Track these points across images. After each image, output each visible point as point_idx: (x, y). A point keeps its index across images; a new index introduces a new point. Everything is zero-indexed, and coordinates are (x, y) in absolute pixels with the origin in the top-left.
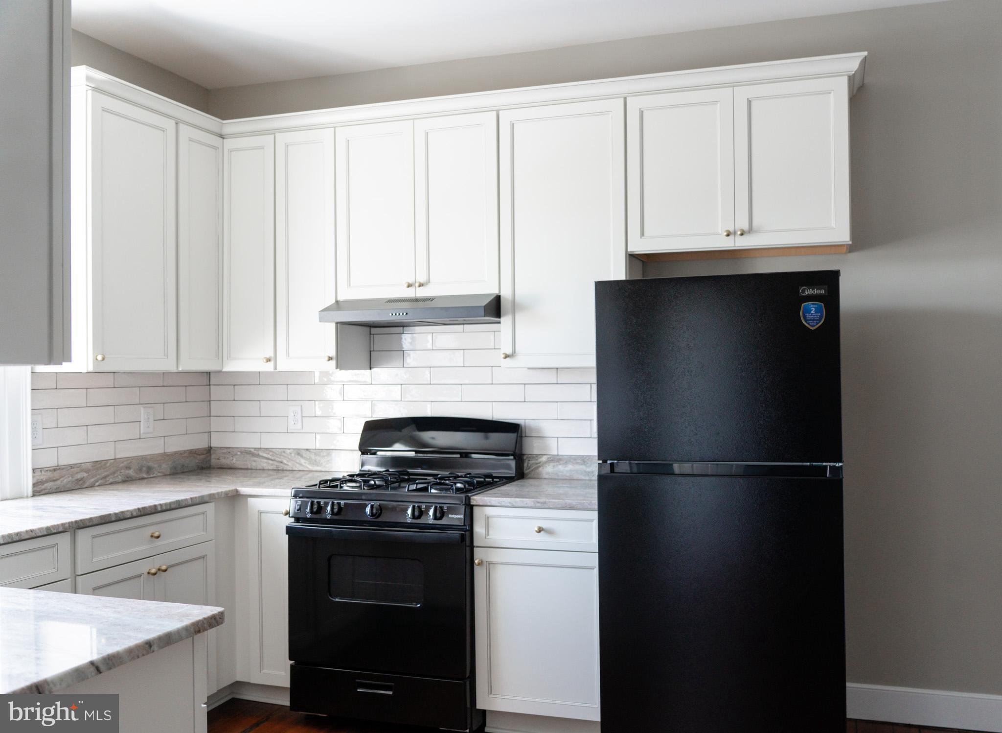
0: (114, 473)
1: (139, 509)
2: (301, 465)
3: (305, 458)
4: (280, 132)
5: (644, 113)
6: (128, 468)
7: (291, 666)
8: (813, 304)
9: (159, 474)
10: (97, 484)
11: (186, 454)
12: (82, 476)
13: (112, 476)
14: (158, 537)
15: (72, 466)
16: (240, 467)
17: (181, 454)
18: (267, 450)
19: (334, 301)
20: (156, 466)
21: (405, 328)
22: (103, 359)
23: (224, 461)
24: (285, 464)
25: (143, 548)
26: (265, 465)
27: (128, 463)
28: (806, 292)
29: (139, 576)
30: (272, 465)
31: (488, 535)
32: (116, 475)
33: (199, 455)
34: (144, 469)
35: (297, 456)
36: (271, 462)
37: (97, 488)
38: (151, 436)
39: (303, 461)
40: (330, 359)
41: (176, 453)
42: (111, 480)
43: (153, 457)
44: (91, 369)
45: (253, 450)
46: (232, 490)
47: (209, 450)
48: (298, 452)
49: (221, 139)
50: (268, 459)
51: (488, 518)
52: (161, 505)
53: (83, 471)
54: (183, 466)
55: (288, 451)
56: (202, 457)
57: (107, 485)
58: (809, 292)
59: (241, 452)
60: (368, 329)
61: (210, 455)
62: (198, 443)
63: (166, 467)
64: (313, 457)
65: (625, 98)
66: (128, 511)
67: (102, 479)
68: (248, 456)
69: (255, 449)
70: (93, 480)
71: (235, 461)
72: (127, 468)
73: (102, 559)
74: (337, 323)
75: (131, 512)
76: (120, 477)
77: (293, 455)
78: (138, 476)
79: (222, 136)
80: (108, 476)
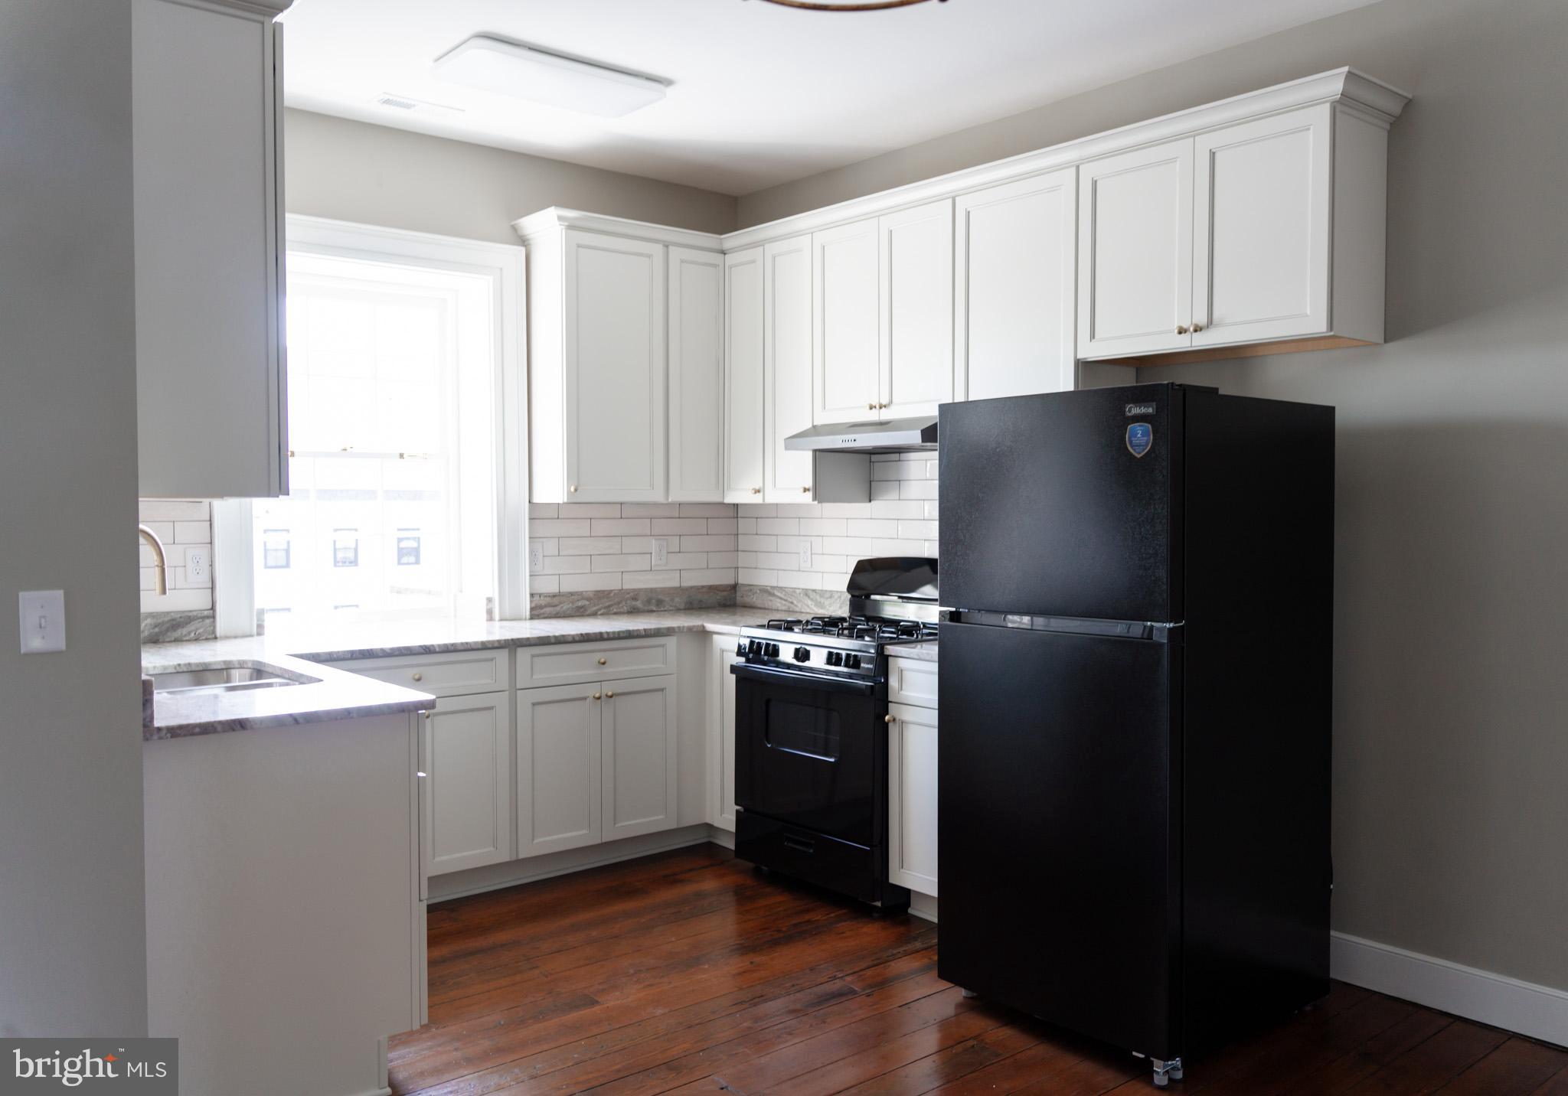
0: (619, 603)
1: (582, 634)
2: (808, 606)
3: (812, 600)
4: (769, 243)
5: (1098, 183)
6: (635, 599)
7: (737, 811)
8: (1140, 426)
9: (671, 608)
10: (599, 613)
11: (704, 590)
12: (583, 604)
13: (616, 606)
14: (604, 663)
15: (572, 594)
16: (759, 606)
17: (698, 589)
18: (781, 589)
19: (811, 426)
20: (667, 599)
21: (901, 455)
22: (576, 490)
23: (747, 600)
24: (796, 606)
25: (590, 673)
26: (779, 605)
27: (635, 595)
28: (1133, 411)
29: (585, 699)
30: (785, 605)
31: (901, 689)
32: (621, 605)
33: (722, 591)
34: (654, 601)
35: (805, 597)
36: (784, 602)
37: (599, 617)
38: (664, 568)
39: (810, 602)
40: (805, 490)
41: (692, 587)
42: (615, 610)
43: (663, 590)
44: (566, 500)
45: (769, 588)
46: (698, 626)
47: (734, 587)
48: (806, 593)
49: (723, 255)
50: (781, 598)
51: (902, 671)
52: (608, 633)
53: (584, 599)
54: (701, 601)
55: (798, 591)
56: (725, 593)
57: (611, 614)
58: (1136, 410)
59: (760, 590)
60: (868, 456)
61: (736, 592)
62: (724, 579)
63: (679, 601)
64: (818, 597)
65: (1078, 167)
66: (569, 635)
67: (605, 608)
68: (765, 595)
69: (771, 587)
70: (595, 608)
71: (756, 600)
72: (633, 599)
73: (540, 678)
74: (815, 451)
75: (573, 636)
76: (625, 608)
77: (802, 595)
78: (646, 608)
79: (724, 253)
80: (612, 605)
